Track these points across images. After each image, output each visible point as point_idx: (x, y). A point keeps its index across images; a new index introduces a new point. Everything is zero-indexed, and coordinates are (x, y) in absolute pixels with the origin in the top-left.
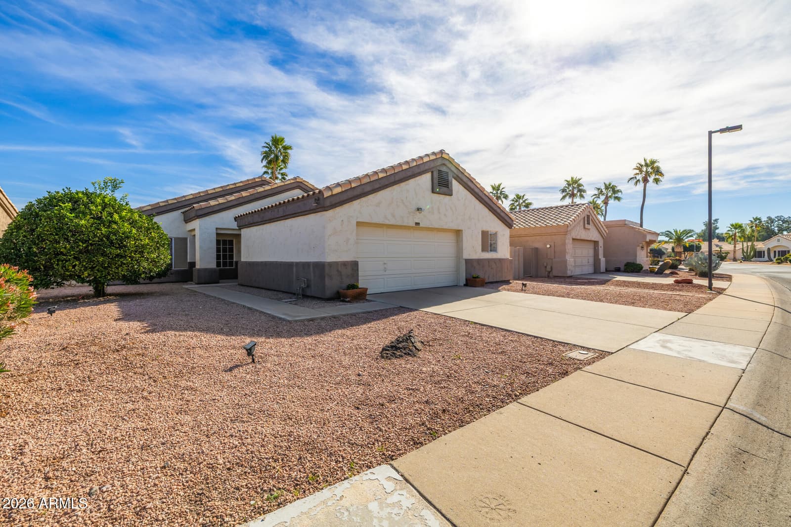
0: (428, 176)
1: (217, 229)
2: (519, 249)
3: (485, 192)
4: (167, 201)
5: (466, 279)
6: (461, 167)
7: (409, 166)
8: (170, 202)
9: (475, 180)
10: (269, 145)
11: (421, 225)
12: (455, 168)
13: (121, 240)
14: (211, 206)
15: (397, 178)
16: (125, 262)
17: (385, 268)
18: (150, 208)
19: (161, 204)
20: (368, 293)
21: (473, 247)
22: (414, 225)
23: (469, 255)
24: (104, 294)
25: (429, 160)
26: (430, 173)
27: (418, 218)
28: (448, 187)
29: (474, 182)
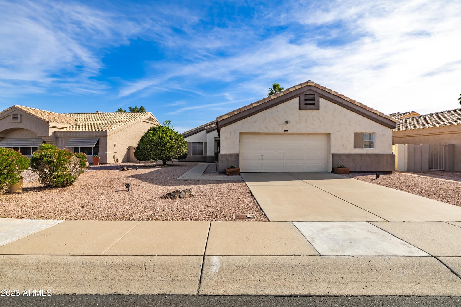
0: (297, 100)
1: (215, 138)
2: (422, 145)
3: (355, 103)
4: (201, 126)
5: (333, 168)
6: (327, 89)
7: (277, 96)
8: (202, 127)
9: (343, 96)
10: (271, 89)
11: (289, 132)
12: (321, 90)
13: (165, 144)
14: (212, 127)
15: (268, 105)
16: (165, 152)
17: (262, 158)
18: (195, 130)
19: (199, 128)
20: (240, 172)
21: (343, 145)
22: (283, 132)
23: (338, 150)
24: (166, 165)
25: (295, 90)
26: (298, 97)
27: (286, 127)
28: (315, 105)
29: (342, 97)
